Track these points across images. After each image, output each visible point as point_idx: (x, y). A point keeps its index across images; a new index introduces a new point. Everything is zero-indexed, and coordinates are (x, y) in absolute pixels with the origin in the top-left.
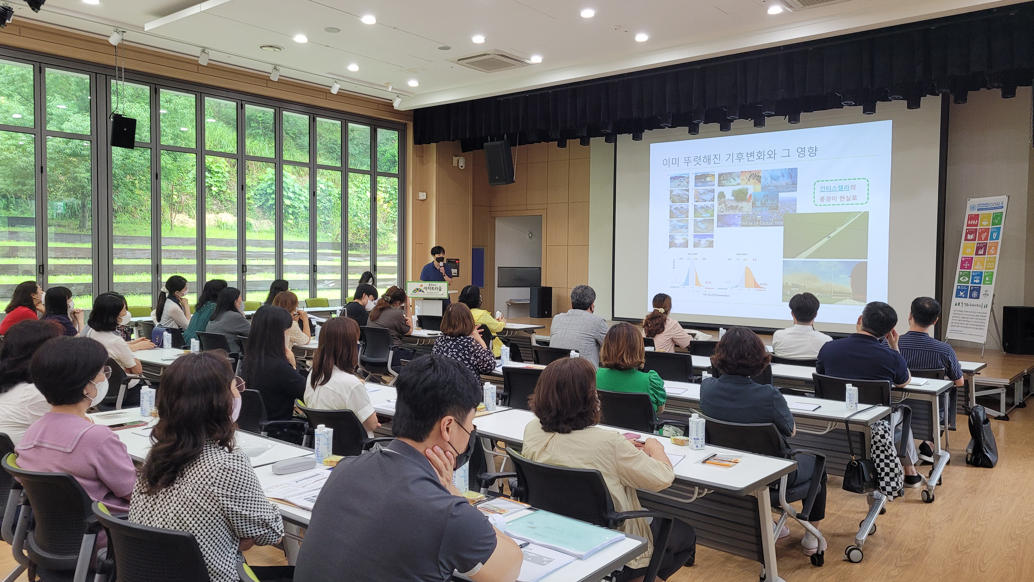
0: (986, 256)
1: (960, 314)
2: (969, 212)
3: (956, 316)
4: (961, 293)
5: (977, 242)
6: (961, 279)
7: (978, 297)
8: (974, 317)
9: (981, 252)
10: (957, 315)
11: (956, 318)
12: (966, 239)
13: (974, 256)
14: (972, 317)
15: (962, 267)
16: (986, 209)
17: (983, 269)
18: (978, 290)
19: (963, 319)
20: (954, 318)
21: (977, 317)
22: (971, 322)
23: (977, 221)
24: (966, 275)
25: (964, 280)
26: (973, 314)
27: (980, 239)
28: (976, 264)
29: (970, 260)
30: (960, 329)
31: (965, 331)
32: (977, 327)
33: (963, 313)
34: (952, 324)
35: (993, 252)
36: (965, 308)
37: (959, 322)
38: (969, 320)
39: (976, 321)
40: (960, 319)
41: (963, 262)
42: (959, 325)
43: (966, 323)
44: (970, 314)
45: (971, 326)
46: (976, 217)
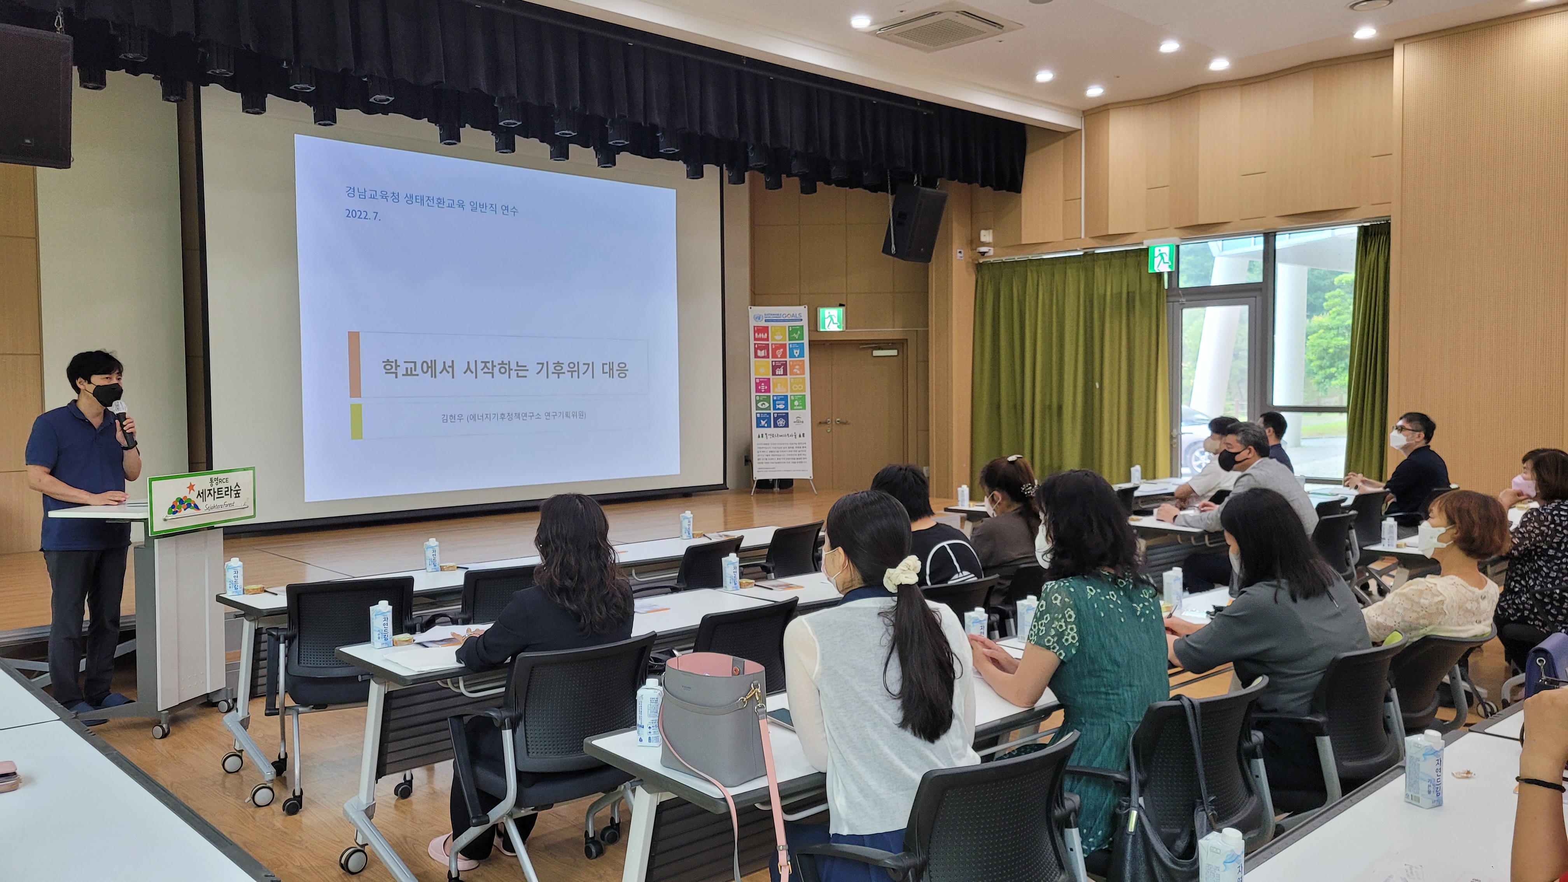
0: (788, 376)
1: (766, 448)
2: (753, 323)
3: (762, 450)
4: (763, 423)
5: (771, 359)
6: (759, 405)
7: (787, 425)
8: (785, 450)
9: (780, 371)
10: (764, 450)
11: (762, 453)
12: (756, 356)
13: (771, 376)
14: (782, 449)
15: (758, 391)
16: (777, 321)
17: (787, 392)
18: (786, 417)
19: (771, 454)
20: (760, 453)
21: (790, 449)
22: (784, 455)
23: (766, 335)
24: (764, 400)
25: (764, 407)
26: (783, 446)
27: (774, 356)
28: (775, 386)
29: (767, 382)
30: (770, 466)
31: (778, 467)
32: (794, 461)
33: (770, 446)
34: (760, 461)
35: (798, 372)
36: (771, 440)
37: (768, 457)
38: (779, 453)
39: (790, 453)
40: (768, 453)
41: (757, 385)
42: (768, 461)
43: (776, 457)
44: (780, 446)
45: (786, 461)
46: (765, 330)
